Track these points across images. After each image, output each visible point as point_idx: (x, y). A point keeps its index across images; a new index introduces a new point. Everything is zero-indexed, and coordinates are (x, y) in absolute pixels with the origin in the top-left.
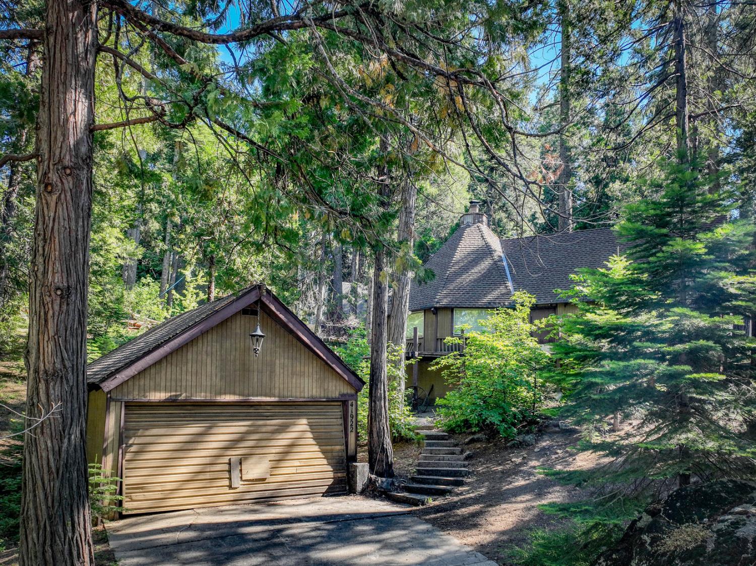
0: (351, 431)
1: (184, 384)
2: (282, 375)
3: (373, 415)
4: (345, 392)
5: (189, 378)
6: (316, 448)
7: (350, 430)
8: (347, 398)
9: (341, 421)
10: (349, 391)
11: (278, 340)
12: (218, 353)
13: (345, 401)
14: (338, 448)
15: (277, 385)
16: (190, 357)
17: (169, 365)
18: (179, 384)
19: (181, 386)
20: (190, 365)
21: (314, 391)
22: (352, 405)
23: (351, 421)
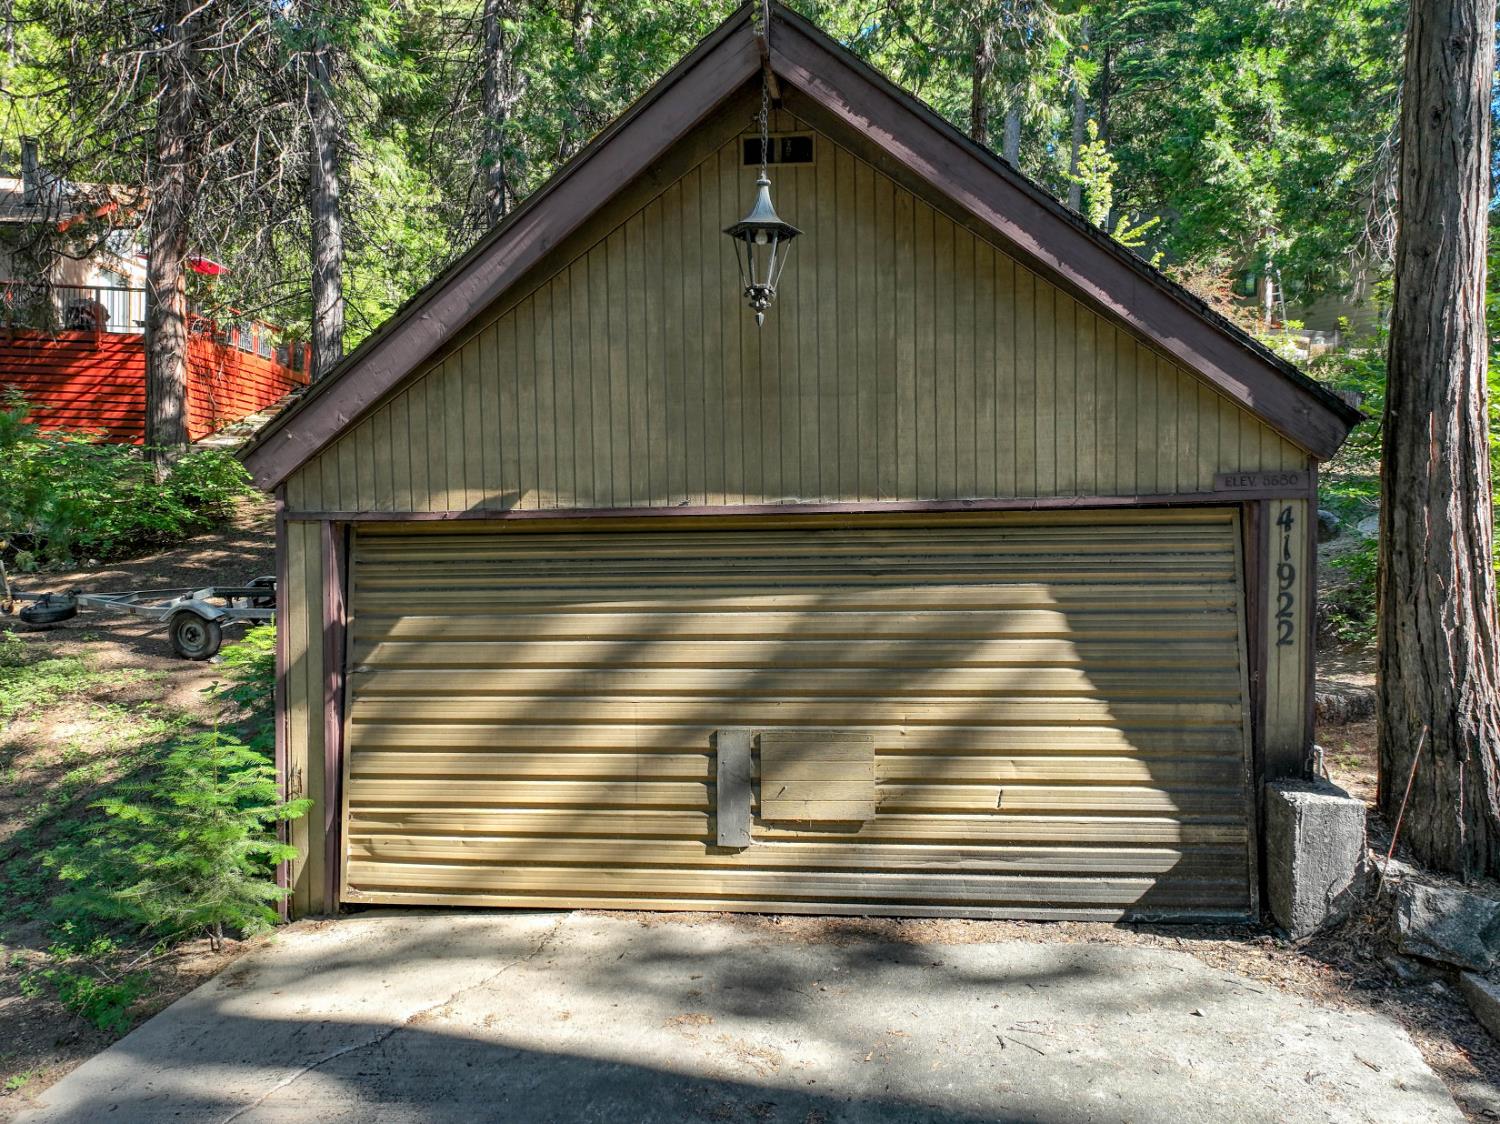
0: (1283, 642)
1: (528, 453)
2: (927, 404)
3: (1400, 567)
4: (1250, 462)
5: (547, 429)
6: (1097, 710)
7: (1273, 634)
8: (1259, 489)
9: (1232, 595)
10: (1271, 456)
11: (905, 254)
12: (654, 330)
13: (1250, 503)
14: (1211, 712)
15: (906, 443)
16: (545, 350)
17: (472, 389)
18: (510, 454)
19: (518, 462)
20: (546, 383)
21: (1086, 461)
22: (1286, 522)
23: (1283, 593)
